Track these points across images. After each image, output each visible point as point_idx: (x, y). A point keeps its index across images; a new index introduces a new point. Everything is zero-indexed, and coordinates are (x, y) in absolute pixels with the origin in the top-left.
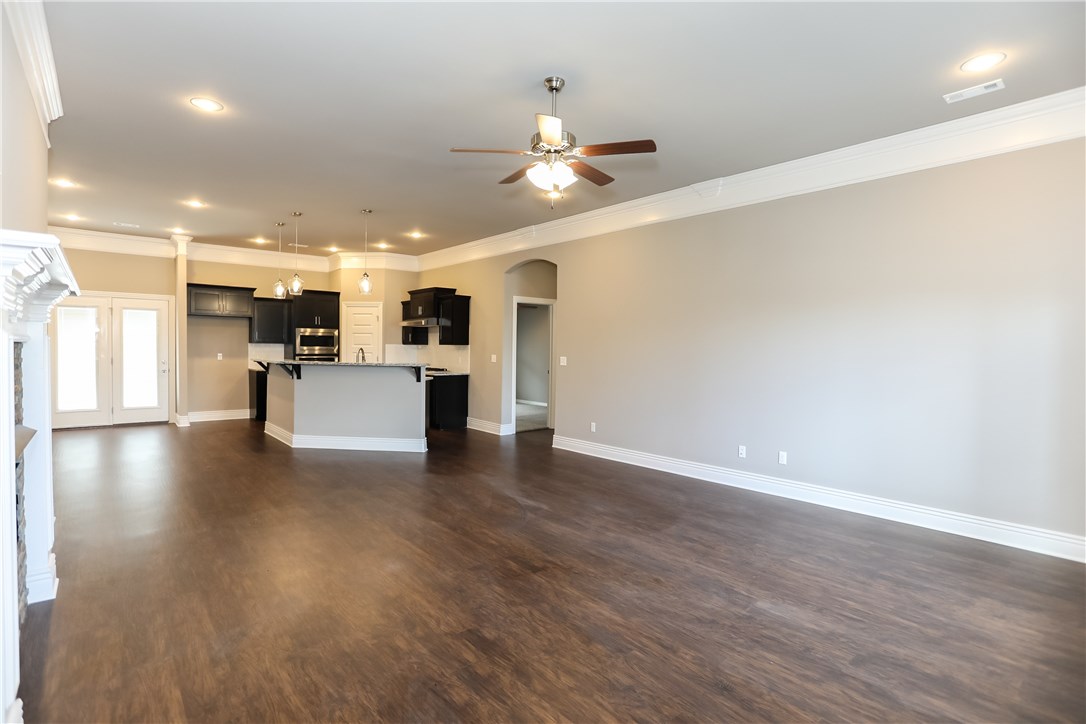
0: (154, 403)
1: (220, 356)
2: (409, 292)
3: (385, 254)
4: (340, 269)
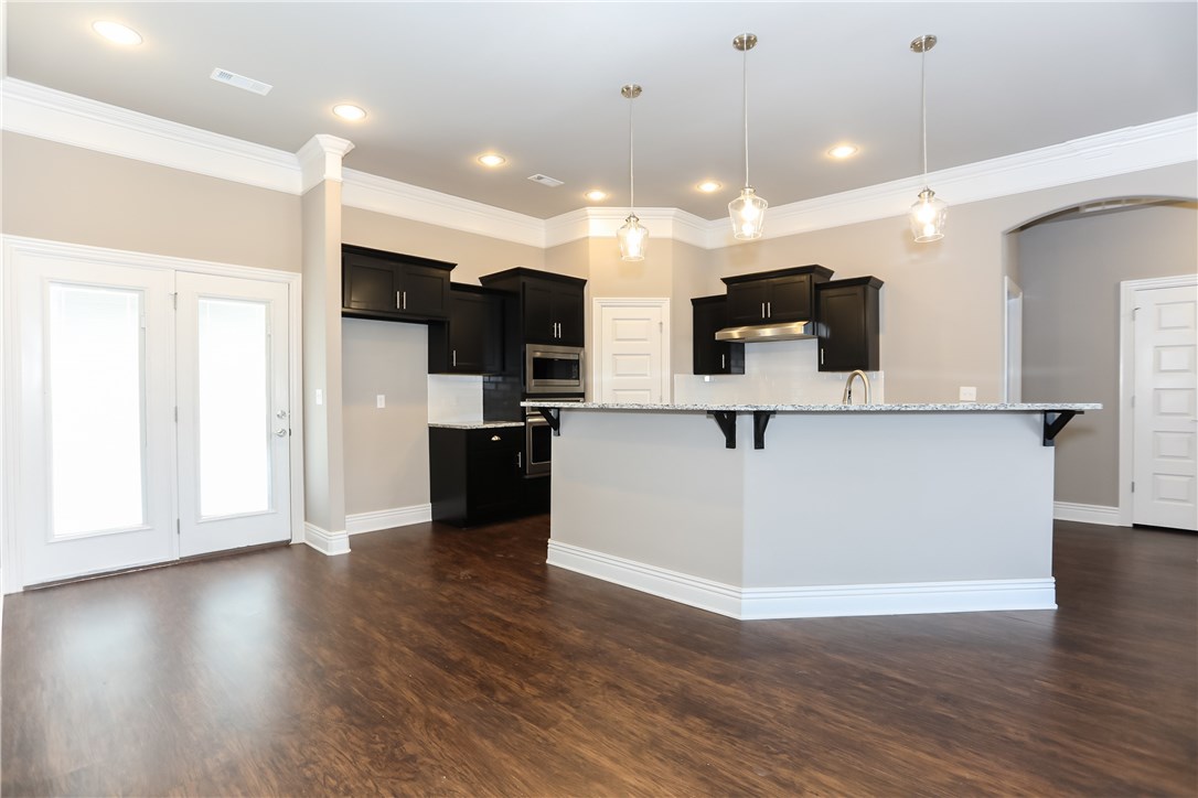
0: (262, 505)
1: (381, 402)
2: (725, 280)
3: (673, 211)
4: (588, 238)
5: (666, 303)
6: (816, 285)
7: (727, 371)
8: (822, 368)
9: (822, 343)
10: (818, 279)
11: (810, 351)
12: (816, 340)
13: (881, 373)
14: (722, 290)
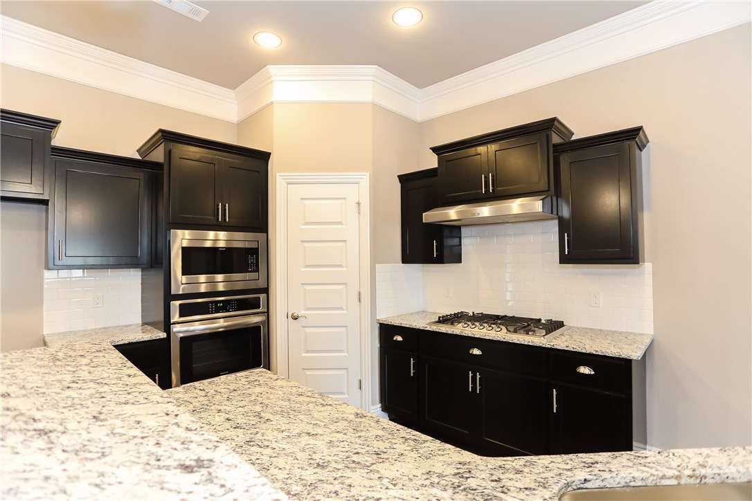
2: (435, 150)
3: (372, 69)
4: (272, 103)
5: (365, 179)
6: (555, 146)
7: (440, 260)
8: (564, 259)
9: (563, 226)
10: (556, 139)
11: (548, 237)
12: (556, 222)
13: (647, 266)
14: (432, 162)
